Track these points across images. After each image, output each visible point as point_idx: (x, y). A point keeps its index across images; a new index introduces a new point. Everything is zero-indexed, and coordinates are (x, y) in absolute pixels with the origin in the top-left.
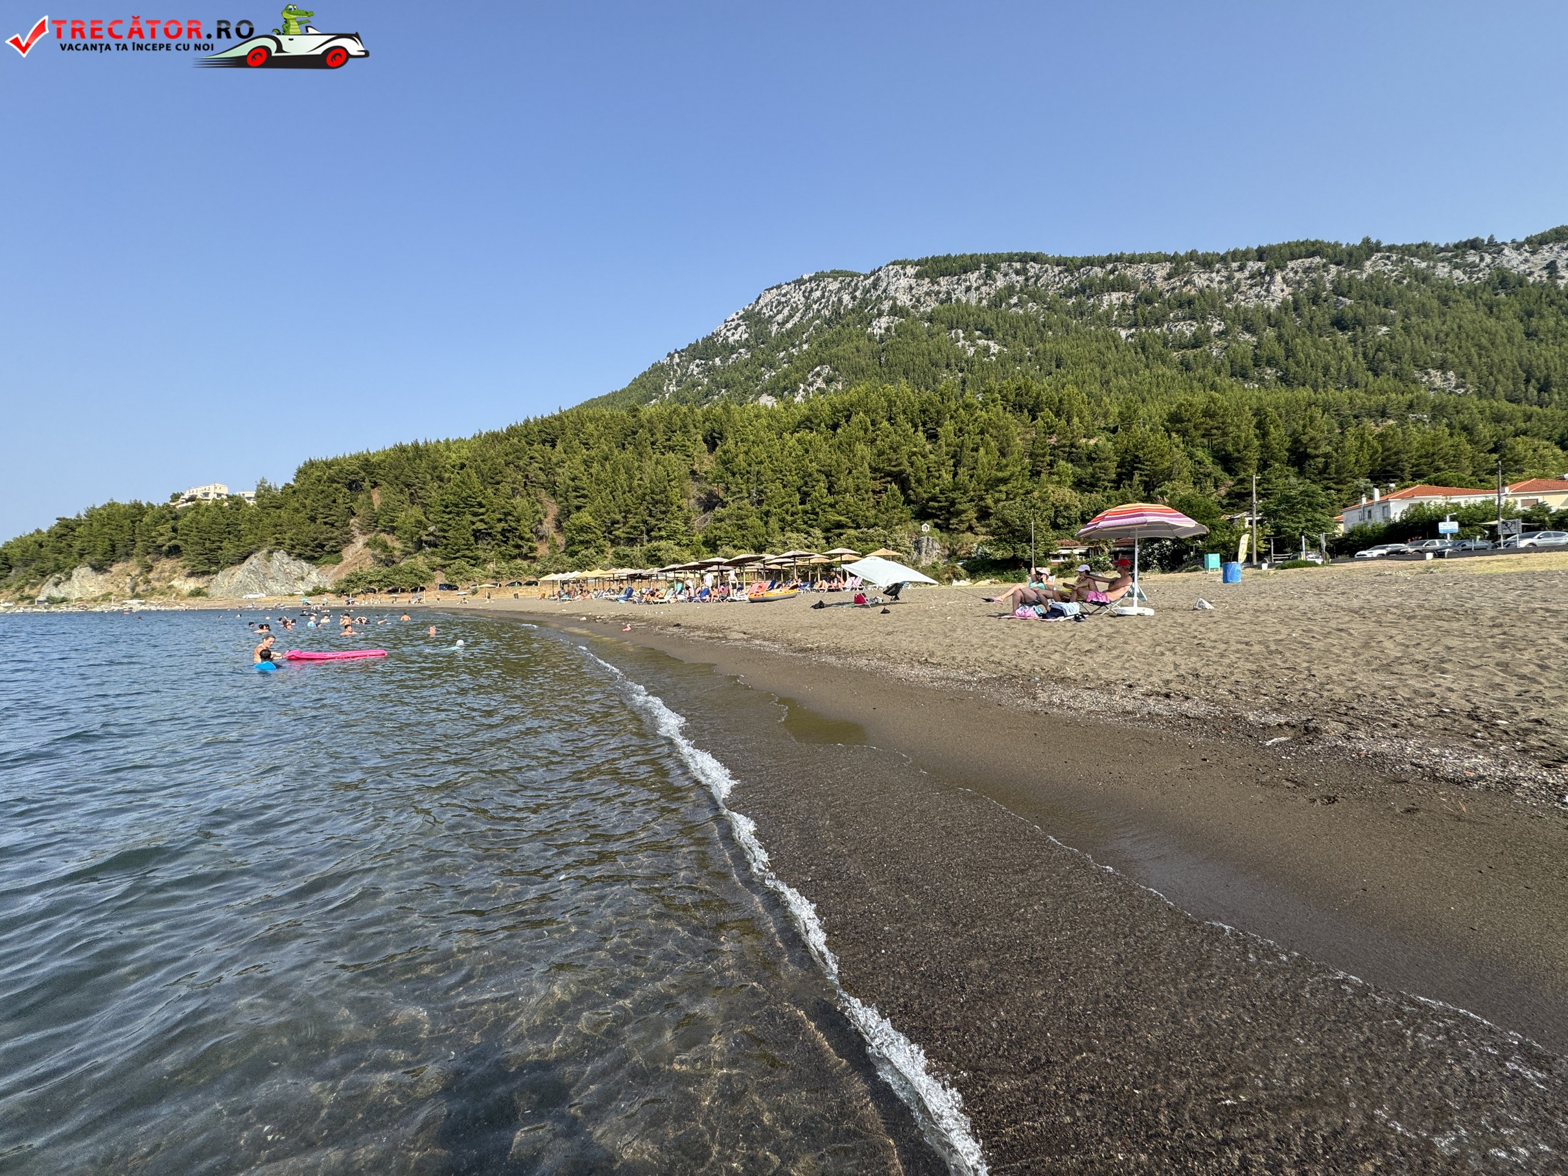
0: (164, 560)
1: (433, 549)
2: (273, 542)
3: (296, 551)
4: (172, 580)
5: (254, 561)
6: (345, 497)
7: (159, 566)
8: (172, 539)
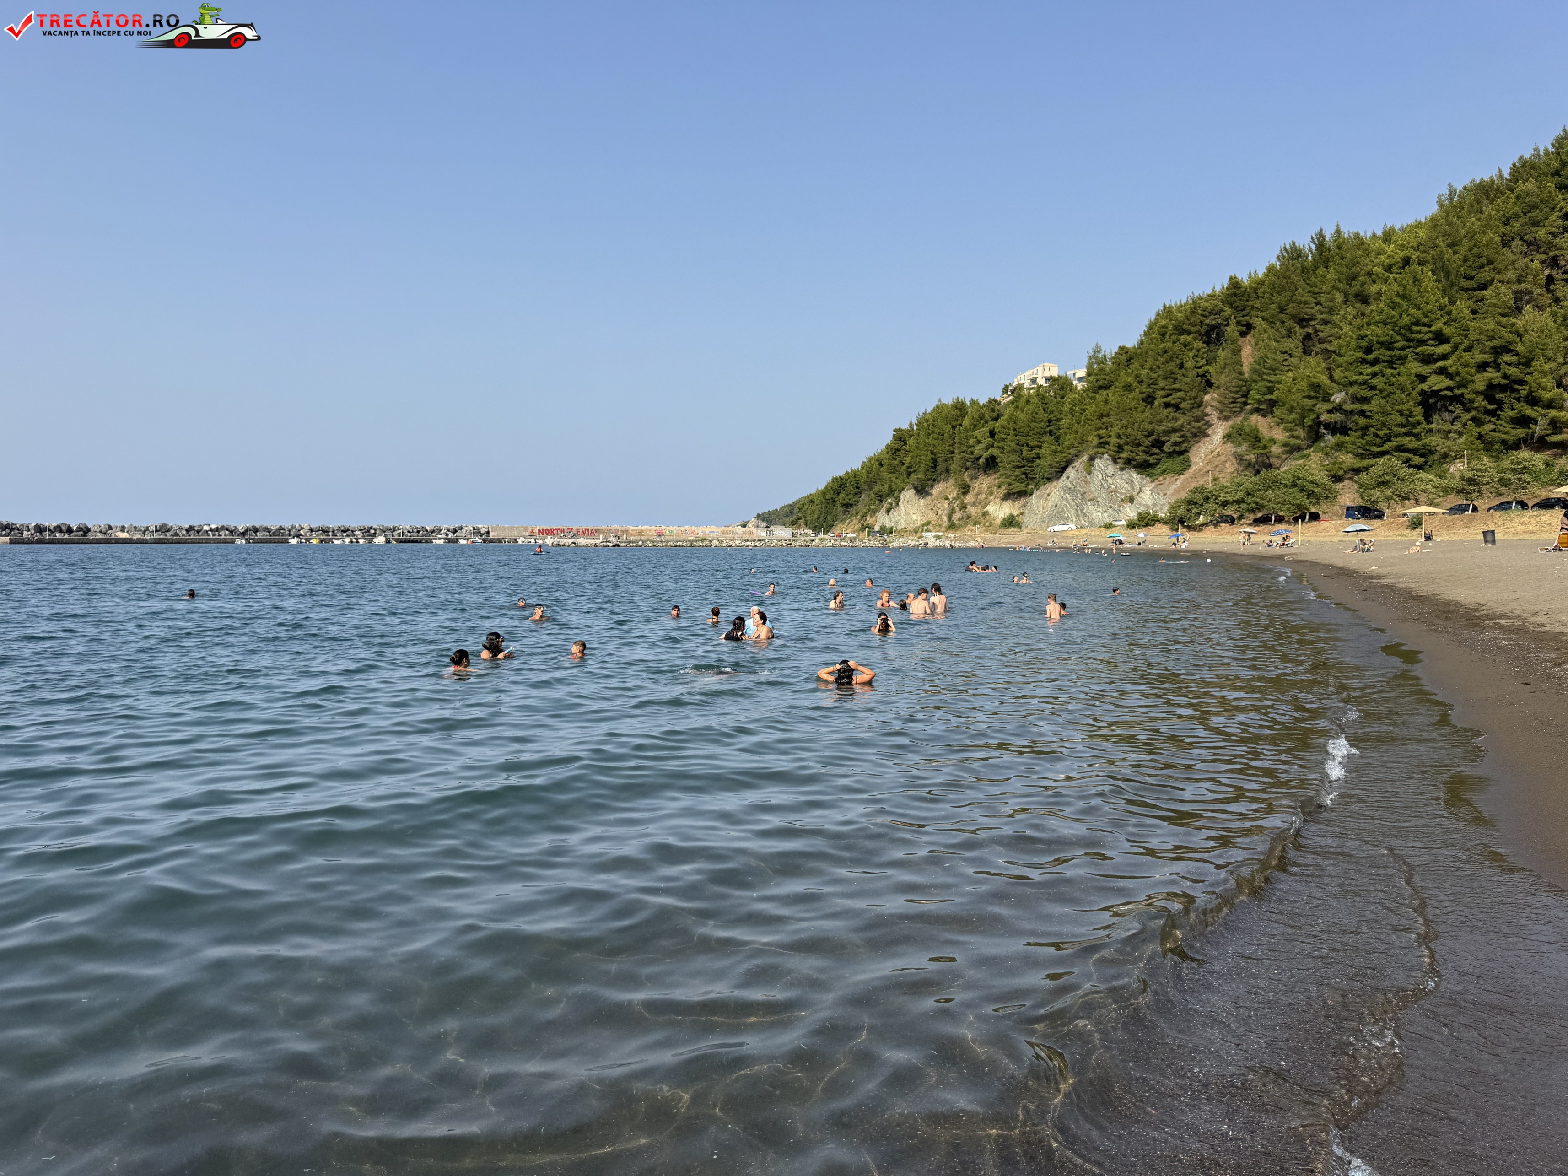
0: (982, 477)
1: (1339, 438)
2: (1096, 441)
3: (1124, 455)
4: (987, 504)
5: (1071, 473)
6: (1197, 356)
7: (976, 485)
8: (989, 447)
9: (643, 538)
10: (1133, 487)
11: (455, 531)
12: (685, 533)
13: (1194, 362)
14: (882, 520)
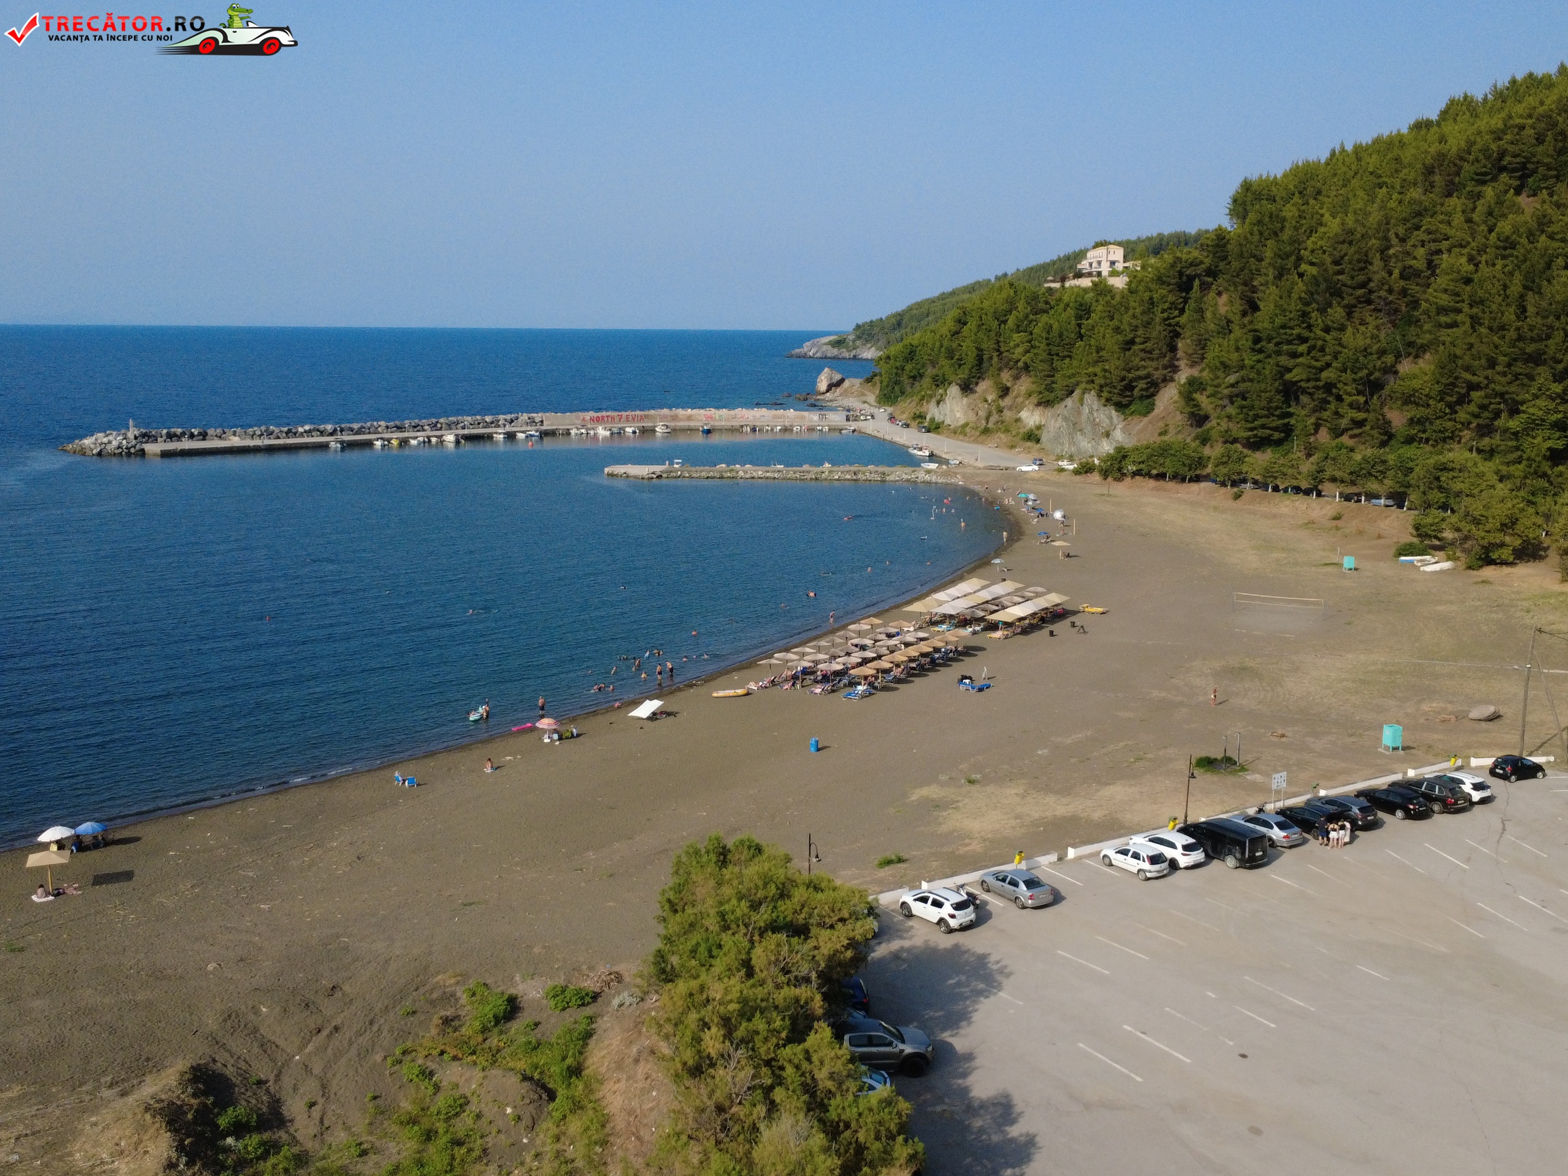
0: (1020, 381)
2: (1087, 378)
3: (1106, 393)
4: (1022, 409)
5: (1069, 402)
6: (1170, 308)
7: (1016, 387)
8: (1027, 352)
9: (692, 424)
10: (1112, 423)
11: (512, 421)
12: (735, 417)
13: (1165, 315)
14: (933, 412)
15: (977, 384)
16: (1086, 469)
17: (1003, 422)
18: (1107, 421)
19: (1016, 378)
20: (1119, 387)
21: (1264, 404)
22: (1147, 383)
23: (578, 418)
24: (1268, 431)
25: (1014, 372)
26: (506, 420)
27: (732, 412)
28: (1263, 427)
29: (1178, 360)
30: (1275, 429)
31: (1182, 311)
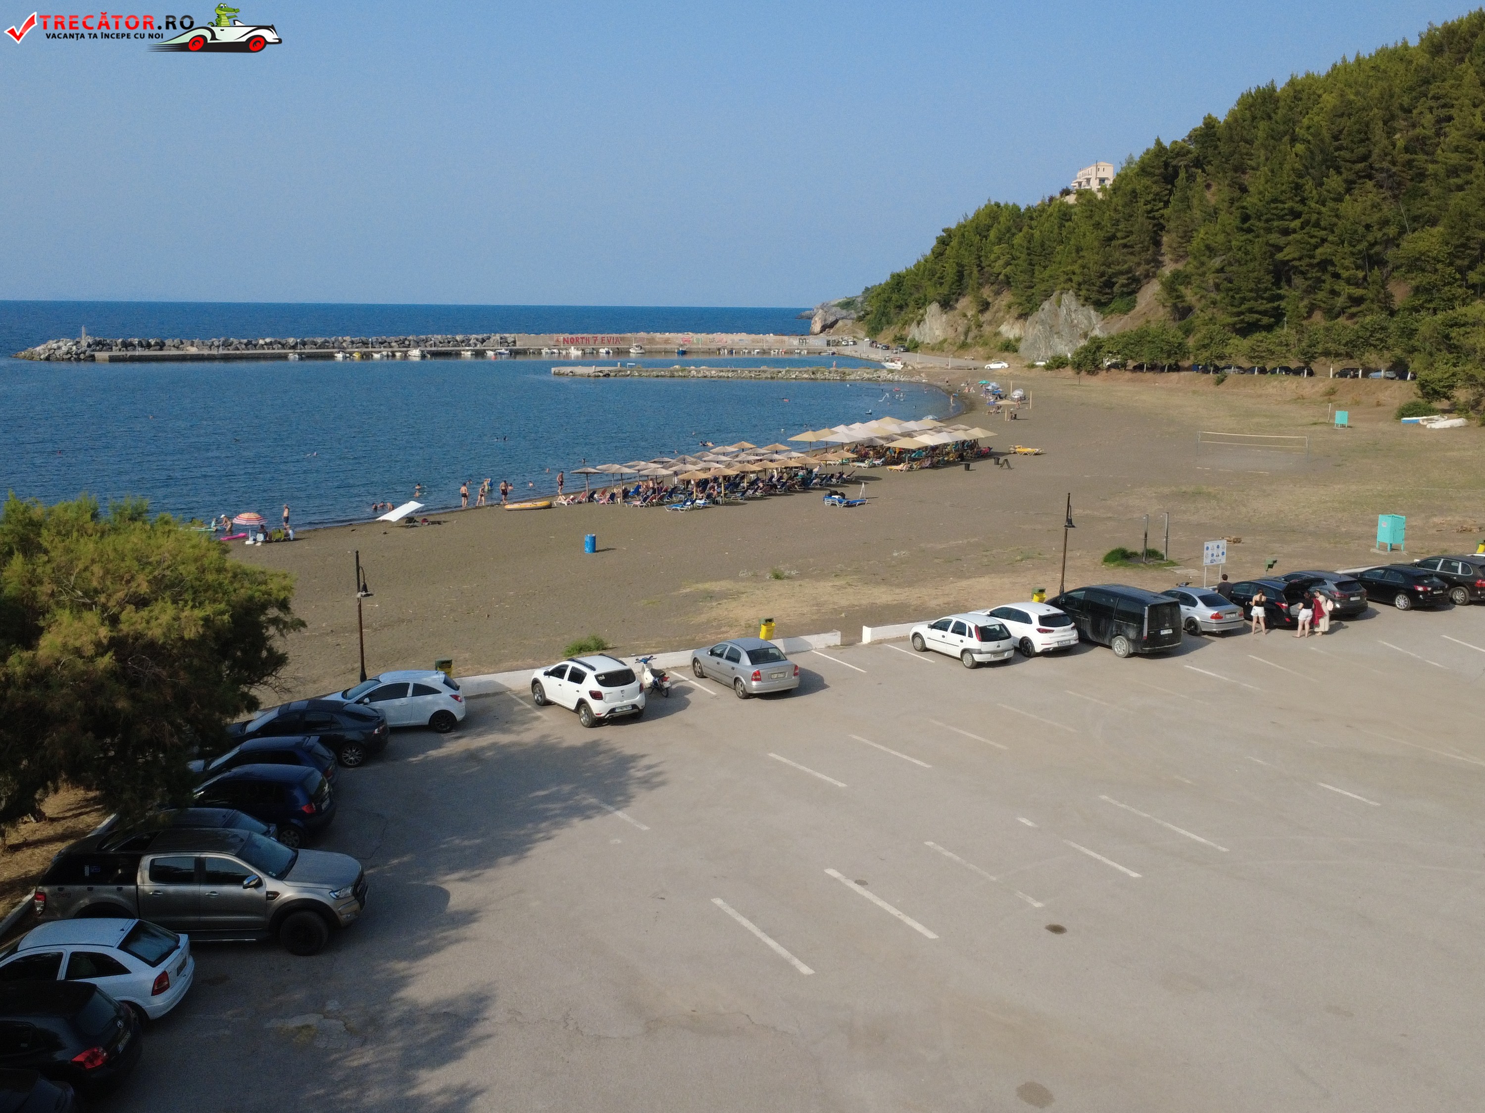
0: (1000, 294)
2: (1066, 277)
3: (1084, 292)
4: (1002, 323)
5: (1046, 305)
6: (1154, 200)
7: (997, 302)
8: (1008, 264)
9: (668, 347)
10: (1090, 323)
11: (483, 341)
12: (713, 341)
13: (1149, 207)
14: (914, 332)
15: (957, 300)
16: (1058, 364)
17: (981, 336)
18: (1085, 321)
19: (998, 293)
20: (1098, 284)
21: (1252, 285)
22: (1128, 279)
23: (552, 339)
24: (1256, 316)
25: (995, 287)
26: (477, 340)
27: (711, 336)
28: (1251, 311)
29: (1163, 255)
30: (1264, 313)
31: (1167, 203)
